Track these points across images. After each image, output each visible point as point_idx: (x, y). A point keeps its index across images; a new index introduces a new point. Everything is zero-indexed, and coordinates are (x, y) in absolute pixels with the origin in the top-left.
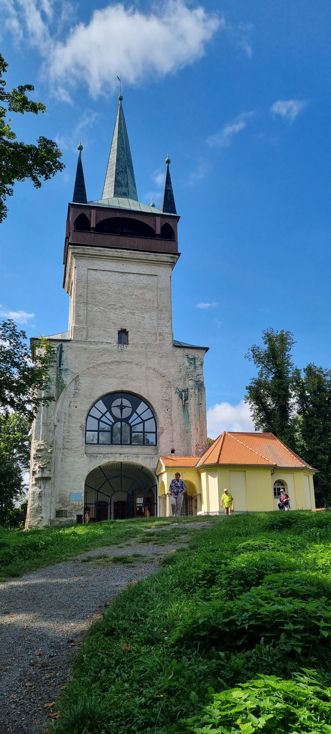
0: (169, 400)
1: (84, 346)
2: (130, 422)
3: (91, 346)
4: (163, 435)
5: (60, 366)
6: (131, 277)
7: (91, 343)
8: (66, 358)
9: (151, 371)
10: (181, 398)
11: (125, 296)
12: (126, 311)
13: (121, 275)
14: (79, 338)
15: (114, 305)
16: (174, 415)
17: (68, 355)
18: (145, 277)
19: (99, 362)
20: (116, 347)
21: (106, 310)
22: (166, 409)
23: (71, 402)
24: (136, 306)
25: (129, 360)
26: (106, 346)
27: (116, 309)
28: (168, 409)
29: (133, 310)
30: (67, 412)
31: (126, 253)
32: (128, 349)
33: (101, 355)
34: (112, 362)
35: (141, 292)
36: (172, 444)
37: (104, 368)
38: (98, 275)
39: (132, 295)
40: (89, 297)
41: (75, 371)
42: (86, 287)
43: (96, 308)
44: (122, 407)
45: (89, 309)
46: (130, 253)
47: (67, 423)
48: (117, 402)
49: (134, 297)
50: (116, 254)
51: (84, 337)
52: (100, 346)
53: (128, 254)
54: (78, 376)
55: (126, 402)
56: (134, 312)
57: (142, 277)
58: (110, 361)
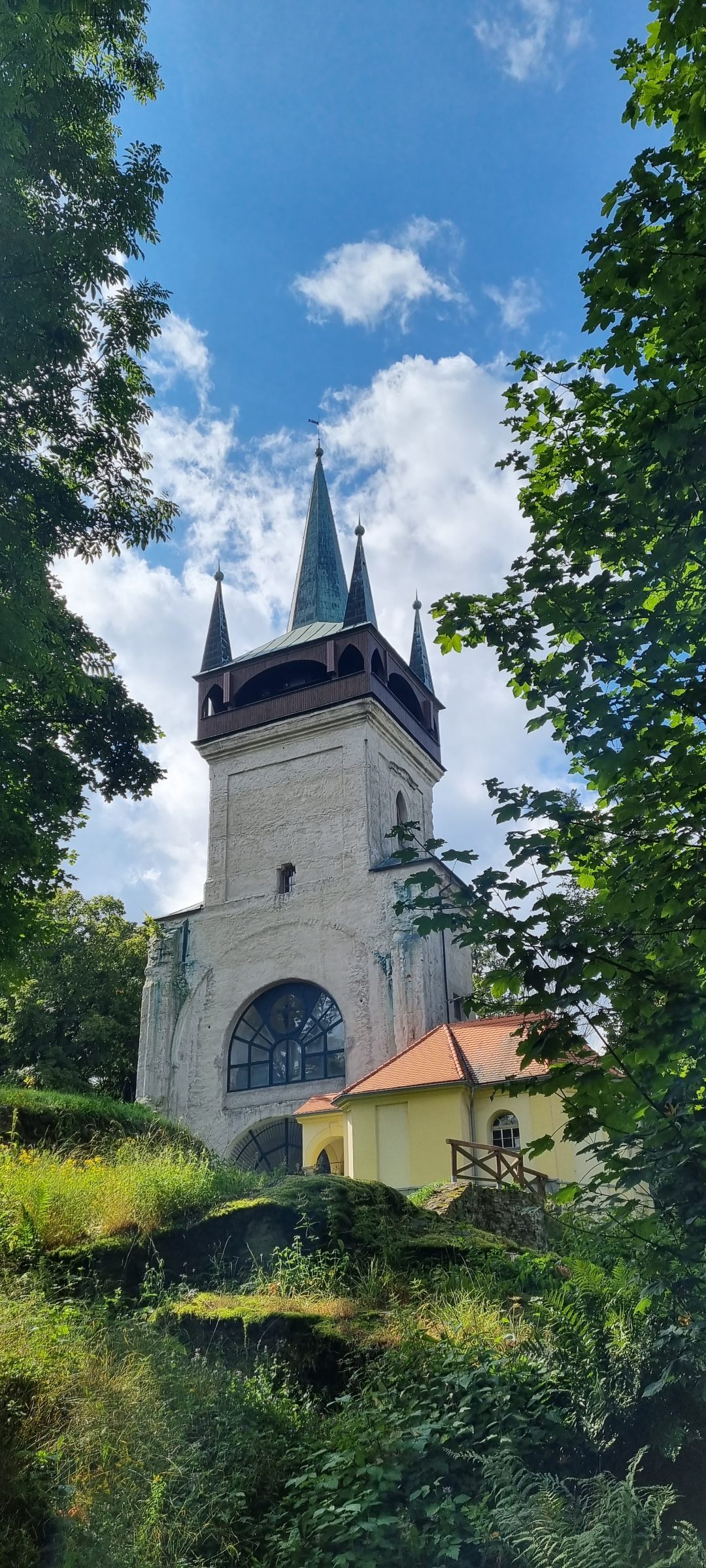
0: (363, 981)
1: (221, 913)
2: (301, 1037)
3: (233, 911)
4: (353, 1051)
5: (184, 960)
6: (297, 765)
7: (231, 904)
8: (194, 942)
9: (330, 931)
10: (385, 971)
11: (288, 803)
12: (290, 829)
13: (282, 766)
14: (213, 903)
15: (271, 825)
16: (372, 1008)
17: (197, 936)
18: (322, 757)
19: (243, 937)
20: (272, 902)
21: (258, 838)
22: (359, 999)
23: (200, 1020)
24: (307, 815)
25: (293, 920)
26: (255, 904)
27: (273, 831)
28: (363, 998)
29: (302, 824)
30: (195, 1039)
31: (282, 727)
32: (291, 898)
33: (247, 922)
34: (265, 931)
35: (315, 786)
37: (252, 946)
38: (244, 780)
39: (300, 798)
40: (231, 823)
41: (206, 962)
42: (225, 808)
43: (241, 840)
44: (287, 1012)
45: (231, 845)
46: (289, 723)
47: (194, 1059)
48: (279, 1005)
49: (303, 800)
50: (267, 734)
51: (222, 897)
52: (247, 906)
53: (286, 727)
54: (210, 970)
55: (295, 1002)
56: (304, 827)
57: (316, 758)
58: (262, 929)
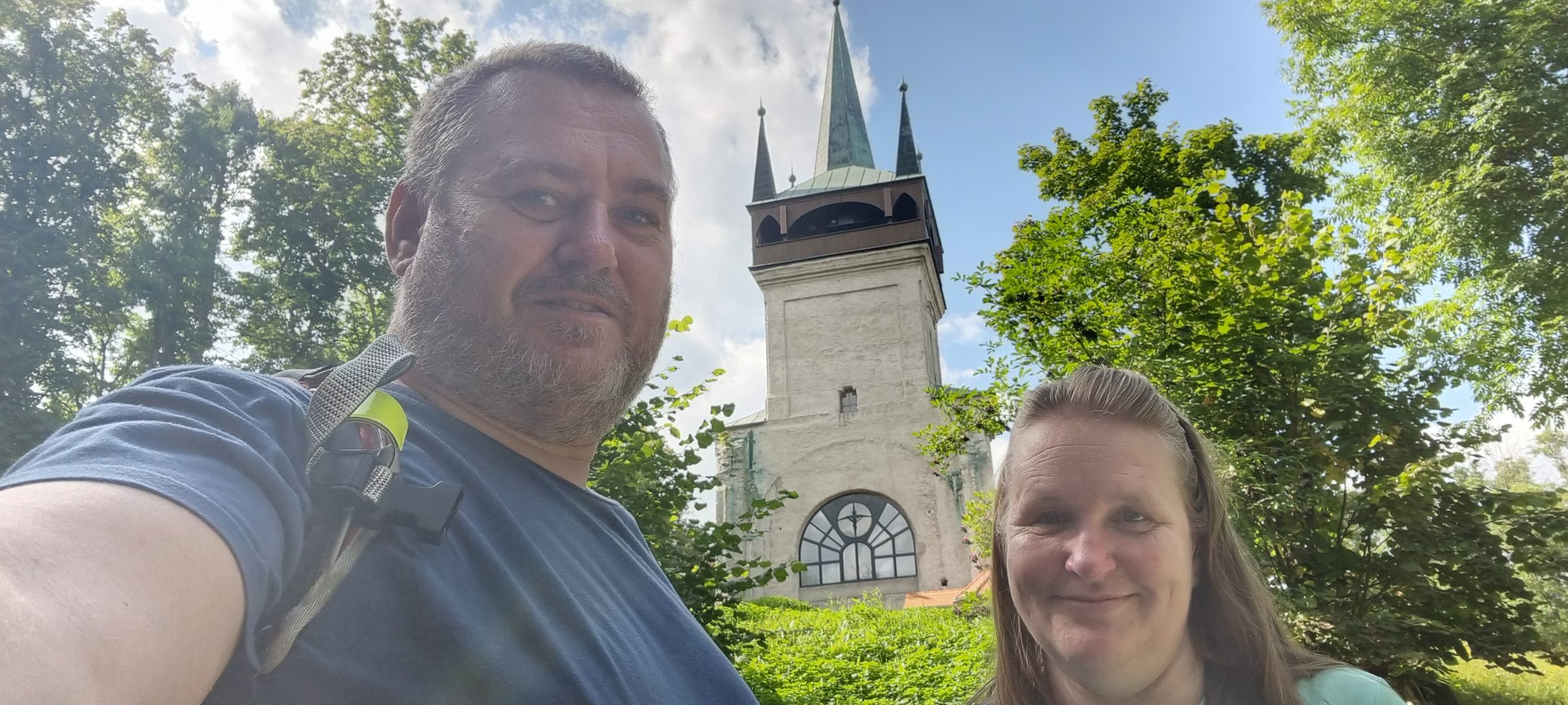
0: (931, 495)
1: (785, 427)
2: (869, 541)
3: (797, 426)
4: (925, 556)
5: (751, 467)
6: (854, 298)
7: (796, 420)
8: (760, 452)
9: (896, 450)
10: (952, 488)
11: (846, 331)
12: (849, 355)
13: (838, 298)
14: (776, 416)
15: (830, 350)
16: (940, 518)
17: (763, 447)
18: (877, 292)
19: (810, 449)
20: (836, 420)
21: (817, 361)
22: (927, 511)
23: (771, 521)
24: (866, 343)
25: (859, 438)
26: (819, 421)
27: (832, 356)
28: (931, 510)
29: (861, 351)
30: (766, 537)
31: (840, 262)
32: (856, 418)
33: (814, 437)
34: (832, 446)
35: (871, 319)
36: (941, 569)
37: (819, 458)
38: (802, 307)
39: (857, 328)
40: (790, 345)
41: (774, 470)
42: (783, 331)
43: (800, 363)
44: (854, 518)
45: (791, 365)
46: (847, 259)
48: (847, 511)
49: (860, 330)
50: (824, 267)
51: (785, 412)
52: (811, 423)
53: (844, 262)
54: (779, 478)
55: (862, 510)
56: (862, 354)
57: (871, 293)
58: (828, 444)
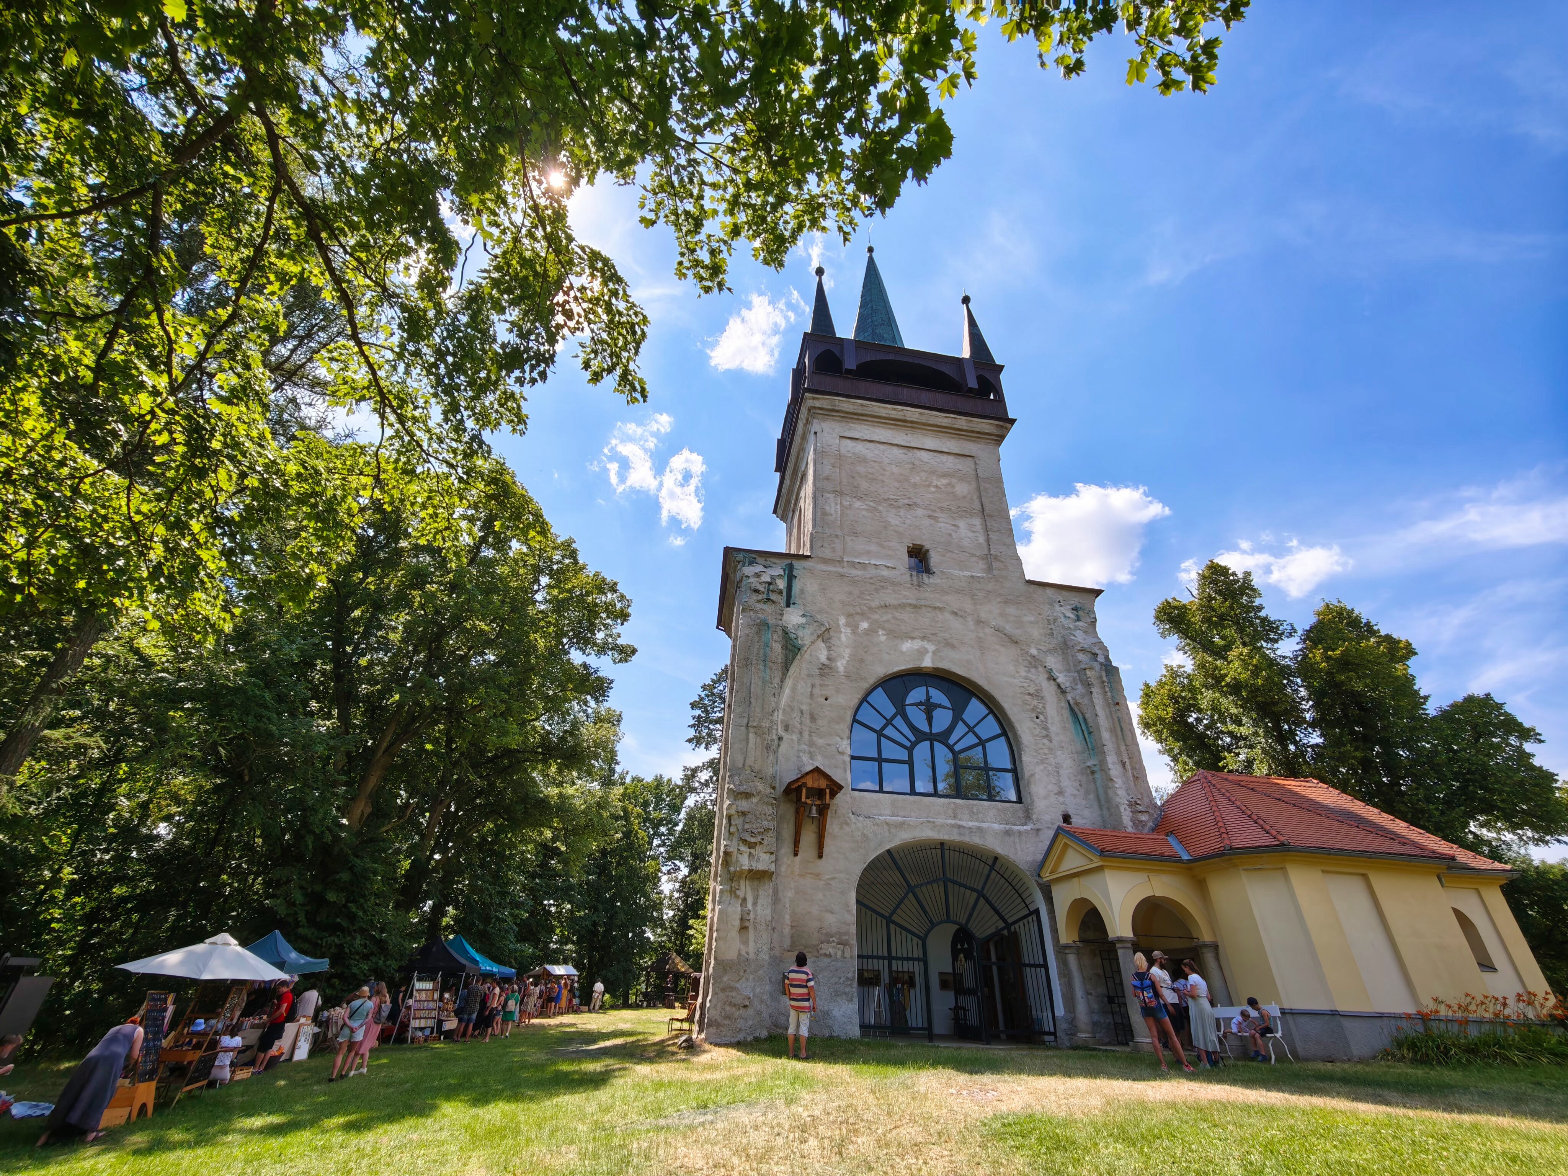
1: (838, 569)
2: (951, 741)
3: (854, 572)
4: (1036, 776)
5: (788, 607)
6: (922, 455)
7: (853, 565)
8: (802, 591)
9: (988, 630)
10: (1065, 691)
11: (915, 485)
12: (920, 512)
13: (903, 451)
14: (827, 555)
15: (896, 501)
16: (1053, 729)
17: (806, 586)
18: (951, 458)
19: (873, 604)
20: (907, 578)
21: (880, 508)
22: (1034, 715)
23: (813, 686)
24: (939, 505)
25: (938, 604)
26: (885, 573)
27: (899, 508)
28: (1039, 715)
29: (934, 511)
30: (804, 707)
31: (912, 414)
32: (933, 582)
33: (877, 590)
34: (902, 606)
36: (1061, 799)
38: (860, 448)
39: (929, 486)
40: (845, 482)
41: (822, 618)
42: (836, 465)
43: (858, 504)
44: (929, 708)
45: (847, 504)
47: (806, 735)
48: (917, 695)
49: (933, 489)
50: (892, 414)
51: (838, 553)
52: (873, 573)
53: (918, 413)
54: (828, 630)
55: (938, 696)
56: (936, 515)
57: (945, 457)
58: (896, 602)
